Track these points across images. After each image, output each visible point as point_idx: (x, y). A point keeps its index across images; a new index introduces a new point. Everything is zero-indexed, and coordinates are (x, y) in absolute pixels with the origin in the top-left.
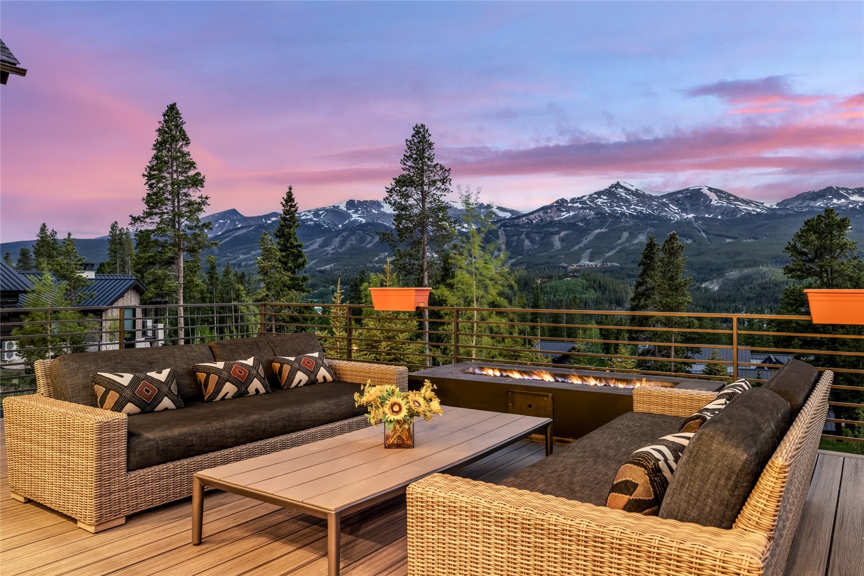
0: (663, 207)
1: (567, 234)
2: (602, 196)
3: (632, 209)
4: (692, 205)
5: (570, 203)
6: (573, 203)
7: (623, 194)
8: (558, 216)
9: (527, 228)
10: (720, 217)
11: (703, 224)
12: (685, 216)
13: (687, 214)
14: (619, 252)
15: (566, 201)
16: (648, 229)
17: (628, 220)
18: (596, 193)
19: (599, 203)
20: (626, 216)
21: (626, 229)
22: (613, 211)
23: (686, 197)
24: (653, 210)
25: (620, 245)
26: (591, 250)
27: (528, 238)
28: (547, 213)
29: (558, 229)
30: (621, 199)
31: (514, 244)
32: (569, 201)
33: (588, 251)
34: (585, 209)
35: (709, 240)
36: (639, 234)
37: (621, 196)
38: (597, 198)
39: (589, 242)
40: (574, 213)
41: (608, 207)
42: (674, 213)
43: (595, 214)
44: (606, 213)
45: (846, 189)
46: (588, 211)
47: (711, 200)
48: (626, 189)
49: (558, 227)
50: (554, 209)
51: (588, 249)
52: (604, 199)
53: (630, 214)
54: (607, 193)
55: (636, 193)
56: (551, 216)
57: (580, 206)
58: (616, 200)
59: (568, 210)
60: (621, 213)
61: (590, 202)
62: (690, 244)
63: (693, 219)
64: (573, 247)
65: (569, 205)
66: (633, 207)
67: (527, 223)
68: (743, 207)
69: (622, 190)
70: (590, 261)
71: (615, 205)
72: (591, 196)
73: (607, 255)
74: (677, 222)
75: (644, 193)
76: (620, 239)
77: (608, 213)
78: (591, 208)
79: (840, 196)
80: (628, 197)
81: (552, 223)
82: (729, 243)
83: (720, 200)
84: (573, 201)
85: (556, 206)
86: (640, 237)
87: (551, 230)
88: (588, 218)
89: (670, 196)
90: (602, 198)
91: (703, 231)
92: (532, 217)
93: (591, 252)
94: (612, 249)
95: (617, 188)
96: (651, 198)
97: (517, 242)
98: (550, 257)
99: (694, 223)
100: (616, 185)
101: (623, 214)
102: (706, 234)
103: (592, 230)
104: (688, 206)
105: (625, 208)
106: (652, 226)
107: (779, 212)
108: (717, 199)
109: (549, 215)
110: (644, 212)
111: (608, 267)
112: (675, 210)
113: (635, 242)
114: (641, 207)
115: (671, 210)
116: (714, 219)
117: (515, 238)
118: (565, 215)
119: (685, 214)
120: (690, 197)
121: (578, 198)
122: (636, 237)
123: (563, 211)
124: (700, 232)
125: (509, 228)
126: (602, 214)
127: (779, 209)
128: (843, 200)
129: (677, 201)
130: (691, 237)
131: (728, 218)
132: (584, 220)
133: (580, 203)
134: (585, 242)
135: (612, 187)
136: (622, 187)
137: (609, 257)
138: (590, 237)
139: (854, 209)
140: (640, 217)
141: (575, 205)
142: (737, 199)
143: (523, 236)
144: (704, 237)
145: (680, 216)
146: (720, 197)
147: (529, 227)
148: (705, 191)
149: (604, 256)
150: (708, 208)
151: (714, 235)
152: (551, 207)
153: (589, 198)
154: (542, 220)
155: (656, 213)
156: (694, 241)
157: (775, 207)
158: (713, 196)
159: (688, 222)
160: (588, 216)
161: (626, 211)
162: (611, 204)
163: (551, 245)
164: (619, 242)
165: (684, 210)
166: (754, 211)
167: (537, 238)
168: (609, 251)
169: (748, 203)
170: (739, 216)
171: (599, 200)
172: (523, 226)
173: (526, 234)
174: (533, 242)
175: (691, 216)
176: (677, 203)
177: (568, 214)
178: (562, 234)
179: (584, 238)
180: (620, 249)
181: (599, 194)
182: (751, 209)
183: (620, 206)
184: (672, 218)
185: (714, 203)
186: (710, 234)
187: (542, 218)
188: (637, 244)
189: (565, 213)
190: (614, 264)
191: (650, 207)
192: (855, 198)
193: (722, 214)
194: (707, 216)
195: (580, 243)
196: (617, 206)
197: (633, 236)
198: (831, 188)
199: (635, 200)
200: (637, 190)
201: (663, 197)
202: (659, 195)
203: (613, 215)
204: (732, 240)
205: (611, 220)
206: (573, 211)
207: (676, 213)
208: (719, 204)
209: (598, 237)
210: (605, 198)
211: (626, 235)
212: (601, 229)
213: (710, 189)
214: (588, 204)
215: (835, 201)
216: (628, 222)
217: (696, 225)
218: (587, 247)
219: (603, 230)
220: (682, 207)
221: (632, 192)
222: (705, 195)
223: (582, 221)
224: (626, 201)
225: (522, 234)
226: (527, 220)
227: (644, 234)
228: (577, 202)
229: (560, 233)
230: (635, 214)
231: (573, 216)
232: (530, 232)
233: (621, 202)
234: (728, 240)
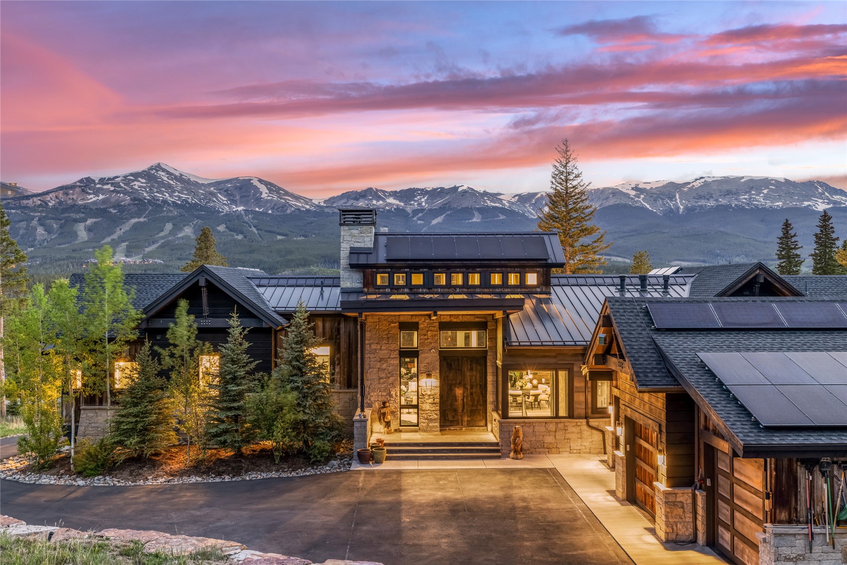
0: (210, 196)
1: (95, 223)
2: (139, 179)
3: (176, 196)
4: (242, 197)
5: (99, 183)
6: (103, 185)
7: (165, 179)
8: (83, 199)
9: (40, 212)
10: (270, 212)
11: (253, 218)
12: (235, 208)
13: (237, 206)
14: (162, 246)
15: (94, 181)
16: (194, 221)
17: (172, 209)
18: (131, 175)
19: (136, 187)
20: (169, 205)
21: (169, 220)
22: (153, 198)
23: (236, 188)
24: (200, 200)
25: (162, 238)
26: (127, 243)
27: (41, 225)
28: (67, 194)
29: (83, 215)
30: (162, 184)
31: (21, 232)
32: (97, 181)
33: (124, 245)
34: (118, 192)
35: (260, 236)
36: (184, 226)
37: (163, 180)
38: (133, 181)
39: (124, 233)
40: (104, 197)
41: (147, 192)
42: (222, 203)
43: (131, 200)
44: (145, 199)
45: (384, 192)
46: (122, 195)
47: (261, 193)
48: (168, 173)
49: (83, 213)
50: (78, 190)
51: (124, 241)
52: (142, 183)
53: (173, 202)
54: (145, 175)
55: (180, 179)
56: (73, 199)
57: (112, 189)
58: (156, 185)
59: (97, 192)
60: (163, 201)
61: (125, 184)
62: (240, 241)
63: (243, 212)
64: (104, 238)
65: (98, 186)
66: (177, 194)
67: (40, 206)
68: (293, 202)
69: (163, 174)
70: (127, 256)
71: (155, 190)
72: (125, 177)
73: (147, 250)
74: (226, 215)
75: (189, 179)
76: (163, 231)
77: (147, 199)
78: (125, 193)
79: (379, 198)
80: (171, 182)
81: (74, 208)
82: (280, 240)
83: (270, 193)
84: (102, 181)
85: (80, 187)
86: (186, 230)
87: (73, 216)
88: (123, 203)
89: (218, 184)
90: (139, 181)
91: (255, 227)
92: (48, 198)
93: (127, 245)
94: (154, 243)
95: (157, 171)
96: (196, 184)
97: (27, 229)
98: (74, 251)
99: (244, 216)
100: (156, 166)
101: (165, 202)
102: (257, 230)
103: (128, 219)
104: (238, 197)
105: (167, 195)
106: (198, 217)
107: (326, 210)
108: (268, 192)
109: (71, 197)
110: (190, 201)
111: (149, 264)
112: (223, 201)
113: (180, 235)
114: (185, 194)
115: (218, 200)
116: (264, 214)
117: (23, 224)
118: (92, 198)
119: (234, 206)
120: (240, 188)
121: (109, 179)
122: (181, 229)
123: (90, 194)
124: (251, 228)
125: (13, 211)
126: (139, 200)
127: (327, 207)
128: (381, 202)
129: (226, 191)
130: (242, 233)
131: (279, 214)
132: (117, 205)
133: (112, 184)
134: (118, 233)
135: (151, 168)
136: (164, 170)
137: (149, 252)
138: (126, 227)
139: (389, 211)
140: (184, 206)
141: (105, 187)
142: (287, 193)
143: (35, 222)
144: (255, 233)
145: (229, 208)
146: (270, 190)
147: (43, 211)
148: (256, 183)
149: (144, 250)
150: (258, 201)
151: (266, 231)
152: (72, 187)
153: (123, 180)
154: (60, 203)
155: (203, 203)
156: (245, 237)
157: (322, 204)
158: (263, 189)
159: (239, 216)
160: (122, 201)
161: (169, 198)
162: (151, 189)
163: (75, 235)
164: (162, 234)
165: (234, 202)
166: (303, 207)
167: (55, 226)
168: (149, 245)
169: (297, 198)
170: (289, 211)
171: (135, 183)
172: (34, 209)
173: (39, 220)
174: (49, 230)
175: (240, 208)
176: (226, 193)
177: (97, 198)
178: (90, 221)
179: (118, 229)
180: (162, 243)
181: (136, 175)
182: (300, 205)
183: (161, 192)
184: (221, 210)
185: (264, 196)
186: (261, 230)
187: (61, 201)
188: (182, 238)
189: (92, 196)
190: (156, 260)
191: (195, 195)
192: (391, 200)
193: (273, 208)
194: (257, 209)
195: (113, 234)
196: (157, 192)
197: (177, 228)
198: (371, 189)
199: (179, 186)
200: (181, 175)
201: (210, 185)
202: (206, 182)
203: (153, 202)
204: (283, 237)
205: (151, 208)
206: (103, 195)
207: (225, 204)
208: (269, 198)
209: (135, 227)
210: (144, 181)
211: (169, 226)
212: (139, 218)
213: (260, 181)
214: (122, 187)
215: (374, 202)
216: (171, 211)
217: (246, 219)
218: (121, 240)
219: (142, 220)
220: (231, 198)
221: (176, 176)
222: (256, 187)
223: (114, 207)
224: (169, 186)
225: (33, 220)
226: (39, 202)
227: (191, 226)
228: (108, 184)
229: (85, 220)
230: (180, 202)
231: (104, 201)
232: (44, 217)
233: (162, 187)
234: (279, 237)
